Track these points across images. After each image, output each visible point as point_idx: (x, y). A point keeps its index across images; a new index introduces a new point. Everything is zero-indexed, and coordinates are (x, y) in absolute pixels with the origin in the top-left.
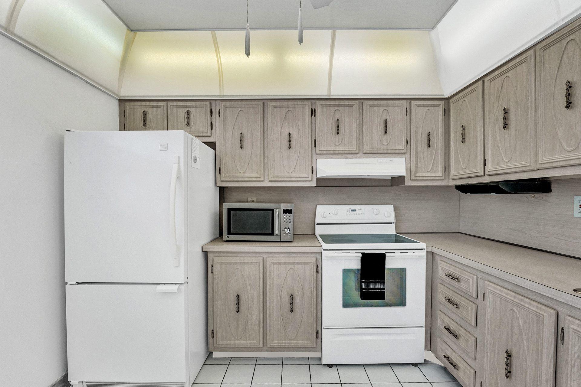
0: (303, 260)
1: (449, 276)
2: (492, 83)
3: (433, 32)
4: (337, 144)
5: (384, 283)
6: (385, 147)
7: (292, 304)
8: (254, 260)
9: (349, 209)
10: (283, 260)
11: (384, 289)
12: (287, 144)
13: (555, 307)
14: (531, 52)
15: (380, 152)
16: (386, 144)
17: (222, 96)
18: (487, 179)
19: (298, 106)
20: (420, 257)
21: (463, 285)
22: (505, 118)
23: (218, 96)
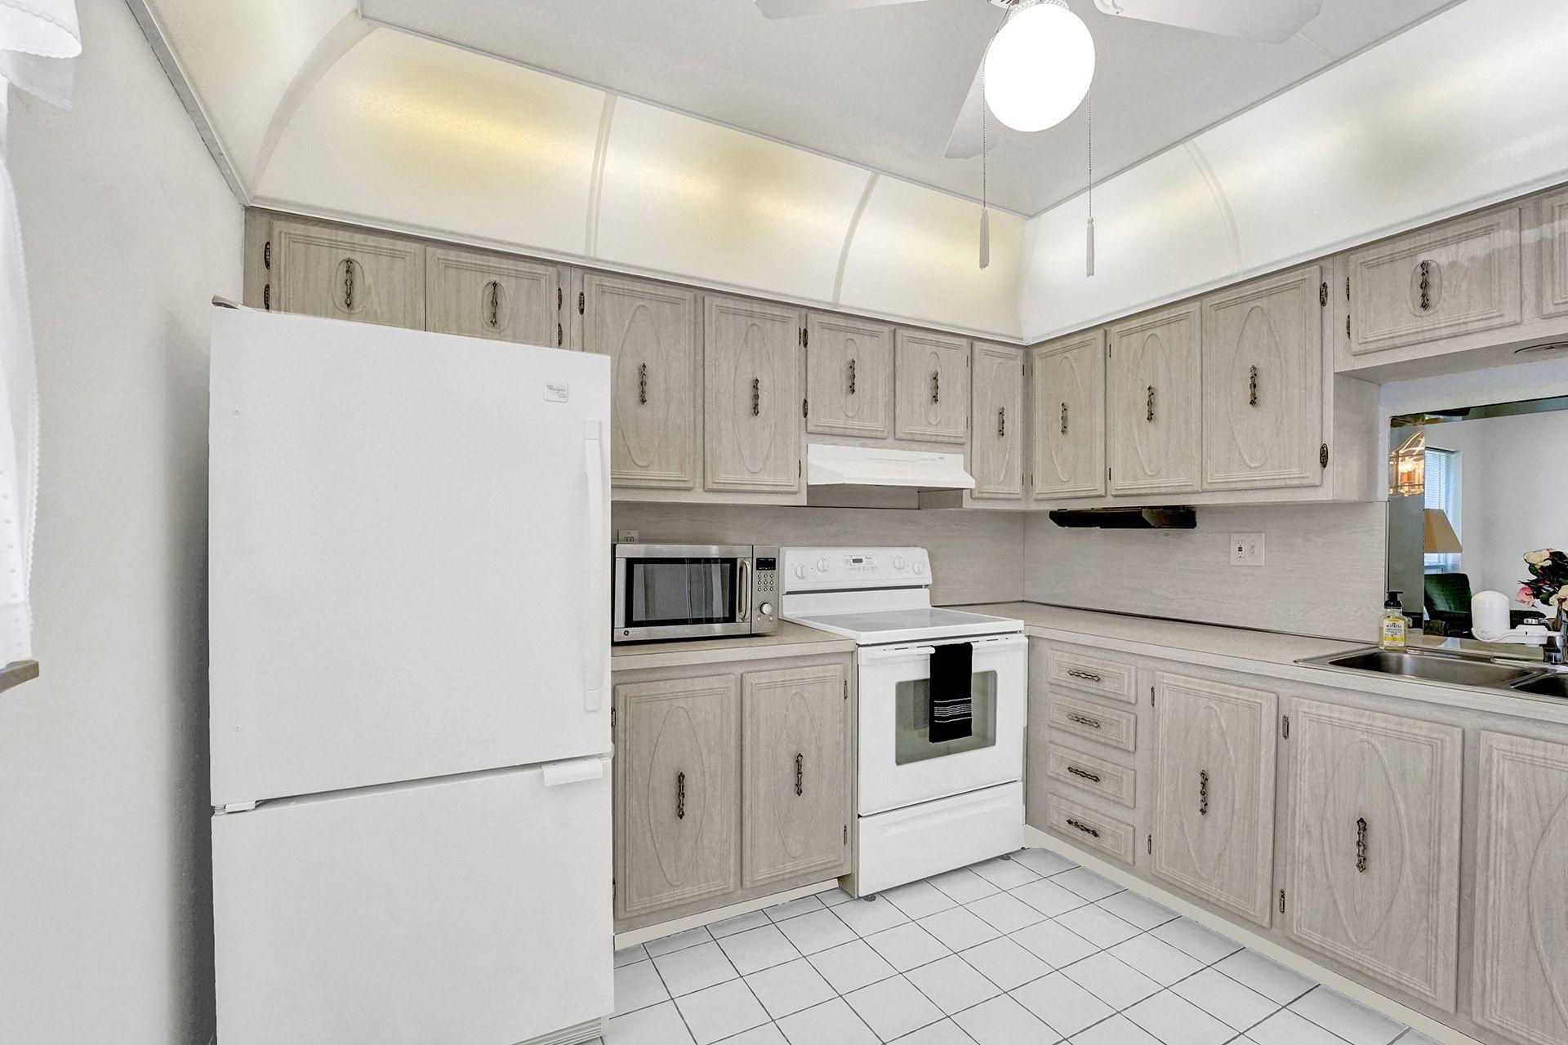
0: (818, 671)
1: (1077, 674)
2: (1125, 339)
3: (1031, 222)
4: (850, 414)
5: (970, 701)
6: (933, 428)
7: (799, 776)
8: (715, 683)
9: (848, 558)
10: (778, 676)
11: (970, 715)
12: (749, 403)
13: (1274, 689)
14: (1194, 307)
15: (925, 438)
16: (935, 423)
17: (592, 259)
18: (1110, 503)
19: (773, 318)
20: (1016, 647)
21: (1109, 686)
22: (1150, 403)
23: (582, 257)
